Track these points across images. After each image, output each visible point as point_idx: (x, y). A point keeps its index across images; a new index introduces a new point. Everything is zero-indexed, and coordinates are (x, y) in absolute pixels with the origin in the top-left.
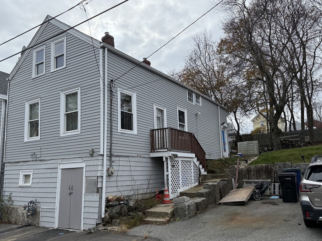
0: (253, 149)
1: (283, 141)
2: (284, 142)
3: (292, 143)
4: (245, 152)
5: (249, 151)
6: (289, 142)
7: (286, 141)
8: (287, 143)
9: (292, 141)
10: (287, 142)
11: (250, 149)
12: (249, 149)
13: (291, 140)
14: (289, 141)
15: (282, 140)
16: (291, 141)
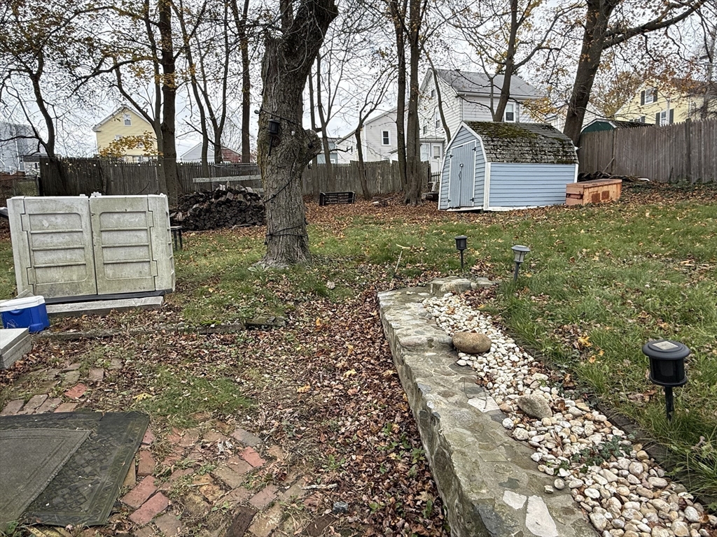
0: (141, 254)
1: (225, 193)
2: (230, 196)
3: (255, 200)
4: (75, 275)
5: (109, 271)
6: (245, 196)
7: (237, 193)
8: (240, 202)
9: (256, 195)
10: (240, 198)
11: (120, 255)
12: (109, 255)
13: (250, 190)
14: (245, 194)
15: (222, 188)
16: (251, 194)
